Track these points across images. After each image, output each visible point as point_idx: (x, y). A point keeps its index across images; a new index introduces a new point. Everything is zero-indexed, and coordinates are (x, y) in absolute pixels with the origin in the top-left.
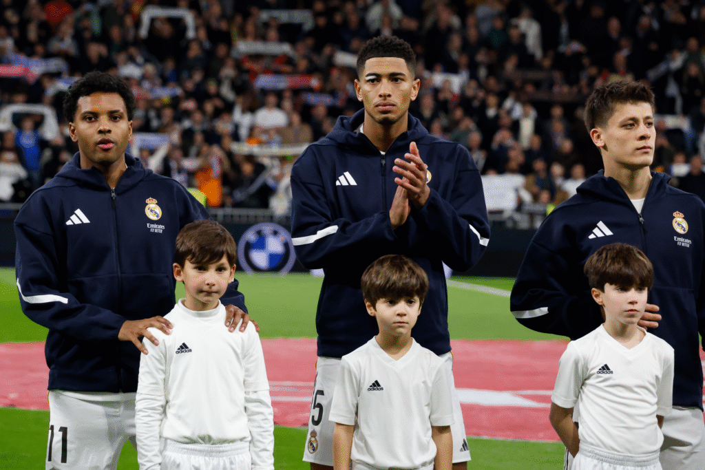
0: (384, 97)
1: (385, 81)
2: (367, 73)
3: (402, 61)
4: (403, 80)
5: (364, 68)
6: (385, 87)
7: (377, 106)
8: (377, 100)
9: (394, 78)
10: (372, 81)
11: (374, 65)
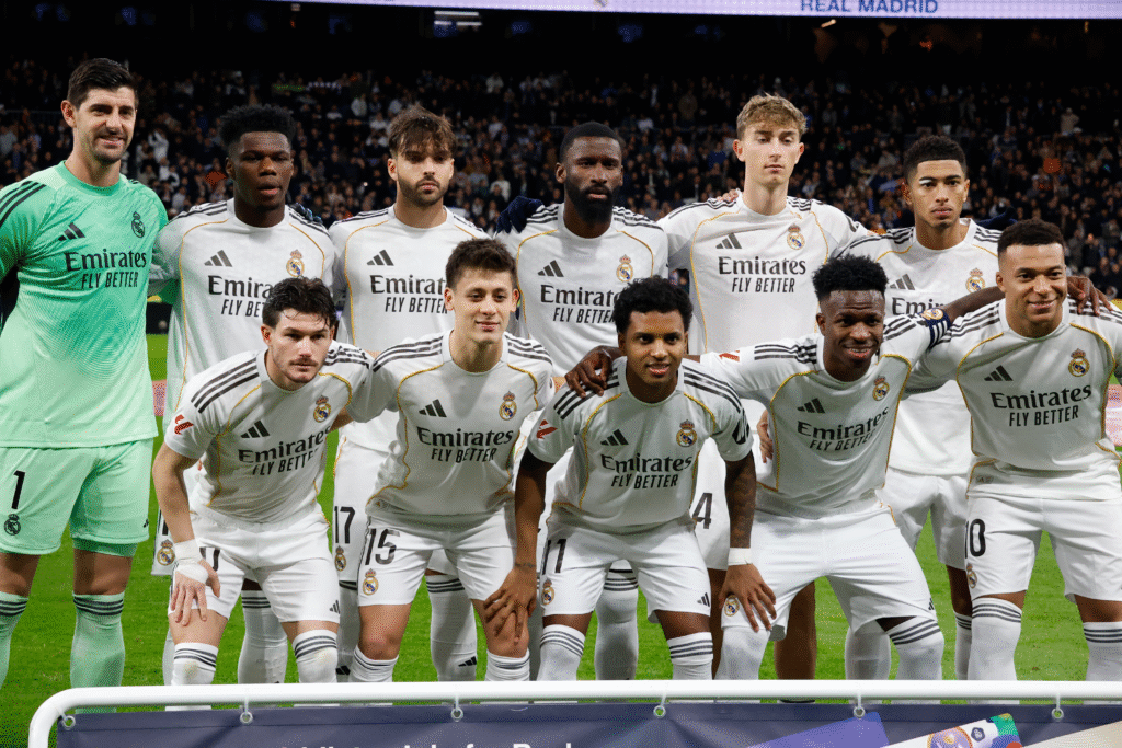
0: (942, 202)
1: (941, 185)
2: (922, 176)
3: (955, 163)
4: (958, 182)
5: (917, 172)
6: (942, 191)
7: (933, 212)
8: (933, 205)
9: (951, 181)
10: (928, 185)
11: (926, 168)
